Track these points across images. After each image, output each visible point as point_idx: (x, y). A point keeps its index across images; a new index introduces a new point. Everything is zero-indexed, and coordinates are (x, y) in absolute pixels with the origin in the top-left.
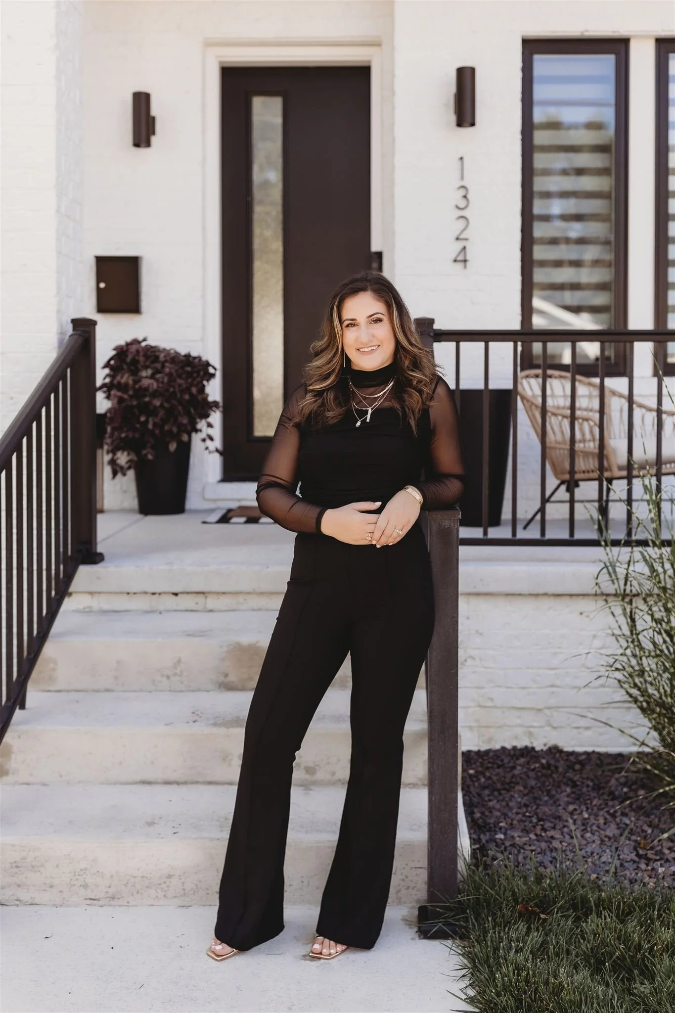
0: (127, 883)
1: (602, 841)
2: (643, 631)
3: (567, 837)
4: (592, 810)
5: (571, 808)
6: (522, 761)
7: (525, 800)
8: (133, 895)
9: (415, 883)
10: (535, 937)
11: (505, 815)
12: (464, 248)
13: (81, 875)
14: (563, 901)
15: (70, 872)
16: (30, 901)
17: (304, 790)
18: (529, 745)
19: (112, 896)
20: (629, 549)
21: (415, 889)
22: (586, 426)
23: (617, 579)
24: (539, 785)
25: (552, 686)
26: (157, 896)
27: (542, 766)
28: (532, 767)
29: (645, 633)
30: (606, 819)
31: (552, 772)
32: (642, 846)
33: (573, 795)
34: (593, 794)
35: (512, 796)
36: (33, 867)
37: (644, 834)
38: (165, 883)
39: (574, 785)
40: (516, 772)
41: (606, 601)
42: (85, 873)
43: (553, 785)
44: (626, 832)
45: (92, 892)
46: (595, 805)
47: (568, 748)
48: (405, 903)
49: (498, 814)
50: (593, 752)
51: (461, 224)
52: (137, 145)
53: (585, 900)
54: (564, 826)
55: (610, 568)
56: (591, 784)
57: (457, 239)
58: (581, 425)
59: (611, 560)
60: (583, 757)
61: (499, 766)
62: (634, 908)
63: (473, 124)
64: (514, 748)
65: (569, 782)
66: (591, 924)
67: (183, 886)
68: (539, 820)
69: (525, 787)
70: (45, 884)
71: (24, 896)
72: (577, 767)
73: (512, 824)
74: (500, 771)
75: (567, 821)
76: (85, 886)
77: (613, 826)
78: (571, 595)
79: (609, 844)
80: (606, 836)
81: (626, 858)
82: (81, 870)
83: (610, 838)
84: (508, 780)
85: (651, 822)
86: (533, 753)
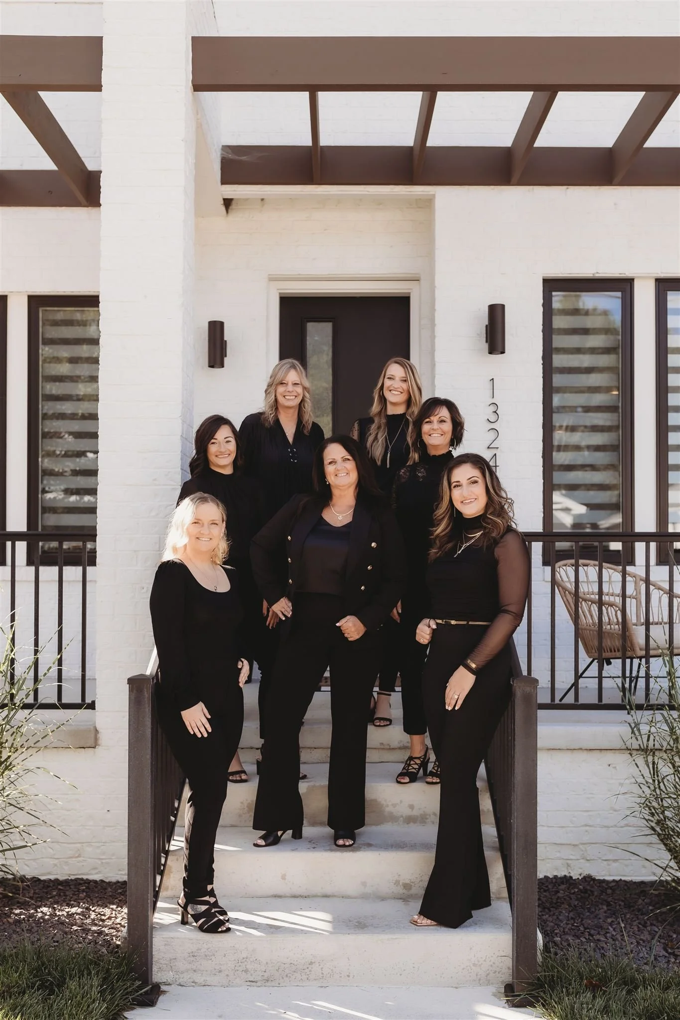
0: (279, 969)
1: (638, 943)
2: (667, 776)
3: (610, 940)
4: (627, 922)
5: (609, 920)
6: (563, 887)
7: (571, 915)
8: (283, 978)
9: (501, 968)
10: (600, 1002)
11: (558, 926)
12: (495, 455)
13: (243, 962)
14: (617, 979)
15: (235, 960)
16: (203, 983)
17: (403, 902)
18: (568, 875)
19: (267, 979)
20: (652, 712)
21: (501, 973)
22: (611, 611)
23: (641, 735)
24: (580, 904)
25: (586, 825)
26: (301, 979)
27: (580, 890)
28: (573, 891)
29: (668, 778)
30: (638, 927)
31: (589, 895)
32: (670, 946)
33: (609, 912)
34: (625, 911)
35: (561, 912)
36: (206, 956)
37: (671, 938)
38: (308, 968)
39: (608, 905)
40: (559, 895)
41: (631, 754)
42: (246, 961)
43: (592, 905)
44: (657, 937)
45: (251, 975)
46: (629, 918)
47: (599, 877)
48: (492, 984)
49: (552, 924)
50: (621, 880)
51: (492, 435)
52: (211, 366)
53: (633, 980)
54: (607, 933)
55: (635, 728)
56: (623, 904)
57: (488, 448)
58: (607, 609)
59: (636, 720)
60: (613, 884)
61: (545, 891)
62: (671, 984)
63: (503, 352)
64: (556, 877)
65: (605, 902)
66: (640, 993)
67: (322, 970)
68: (585, 929)
69: (570, 905)
70: (215, 969)
71: (199, 979)
72: (609, 891)
73: (564, 932)
74: (547, 894)
75: (608, 929)
76: (246, 971)
77: (646, 933)
78: (601, 750)
79: (644, 944)
80: (641, 939)
81: (659, 954)
82: (243, 958)
83: (644, 941)
84: (554, 901)
85: (675, 930)
86: (571, 881)
